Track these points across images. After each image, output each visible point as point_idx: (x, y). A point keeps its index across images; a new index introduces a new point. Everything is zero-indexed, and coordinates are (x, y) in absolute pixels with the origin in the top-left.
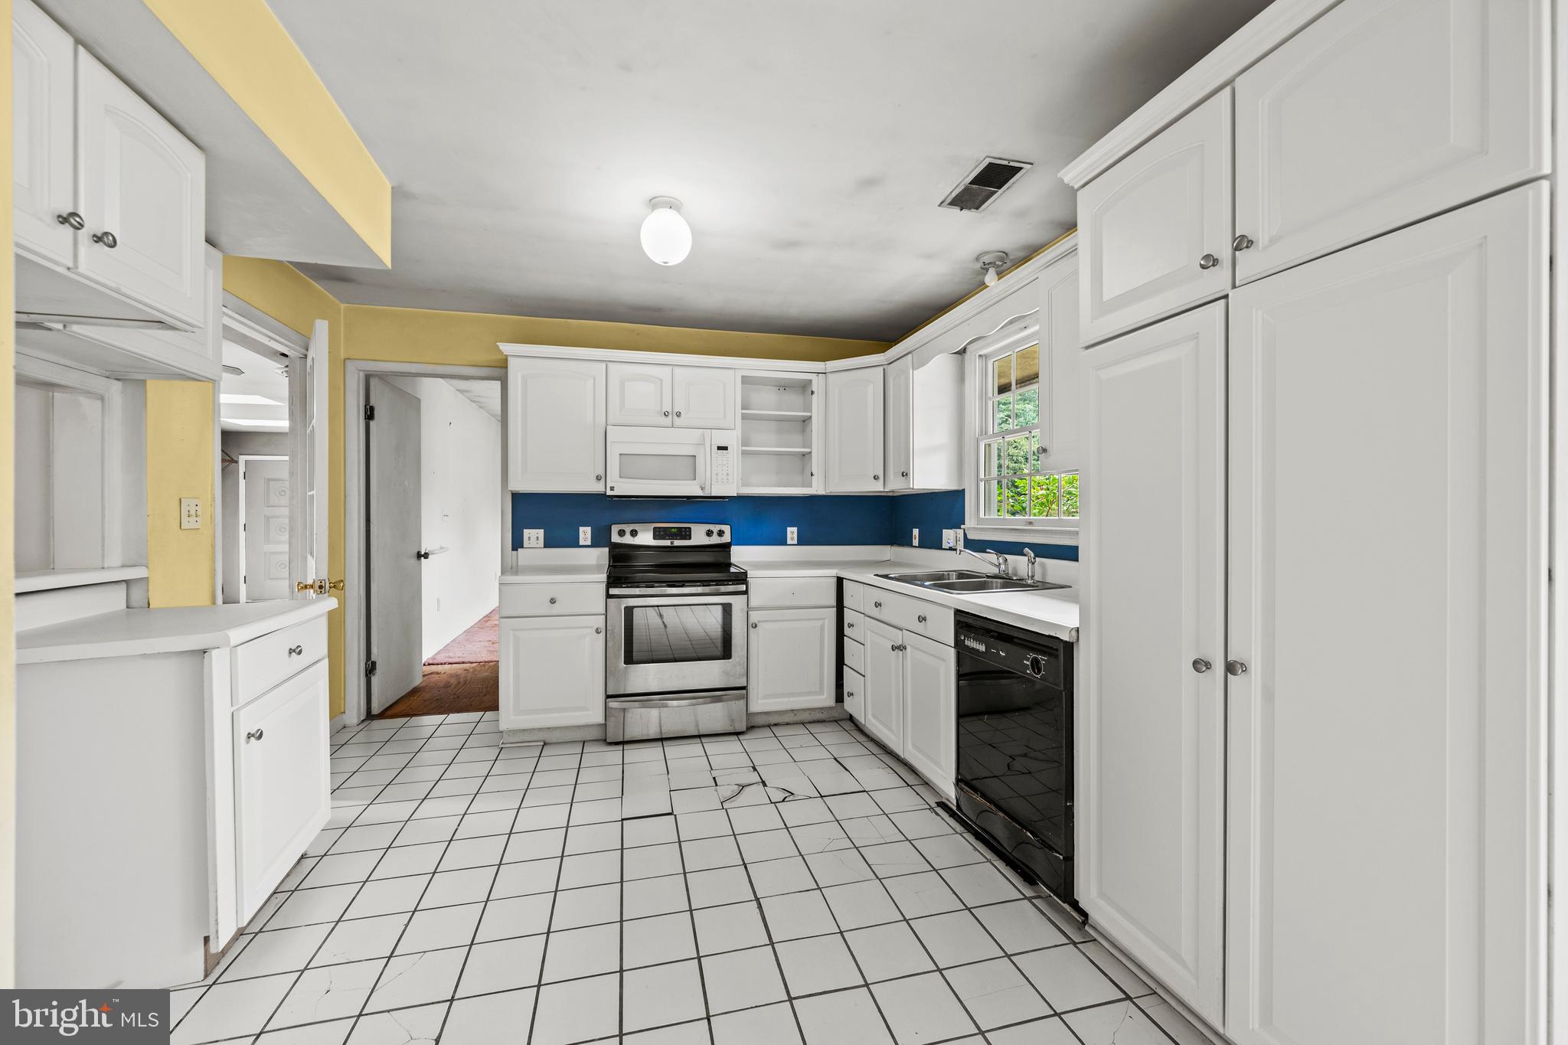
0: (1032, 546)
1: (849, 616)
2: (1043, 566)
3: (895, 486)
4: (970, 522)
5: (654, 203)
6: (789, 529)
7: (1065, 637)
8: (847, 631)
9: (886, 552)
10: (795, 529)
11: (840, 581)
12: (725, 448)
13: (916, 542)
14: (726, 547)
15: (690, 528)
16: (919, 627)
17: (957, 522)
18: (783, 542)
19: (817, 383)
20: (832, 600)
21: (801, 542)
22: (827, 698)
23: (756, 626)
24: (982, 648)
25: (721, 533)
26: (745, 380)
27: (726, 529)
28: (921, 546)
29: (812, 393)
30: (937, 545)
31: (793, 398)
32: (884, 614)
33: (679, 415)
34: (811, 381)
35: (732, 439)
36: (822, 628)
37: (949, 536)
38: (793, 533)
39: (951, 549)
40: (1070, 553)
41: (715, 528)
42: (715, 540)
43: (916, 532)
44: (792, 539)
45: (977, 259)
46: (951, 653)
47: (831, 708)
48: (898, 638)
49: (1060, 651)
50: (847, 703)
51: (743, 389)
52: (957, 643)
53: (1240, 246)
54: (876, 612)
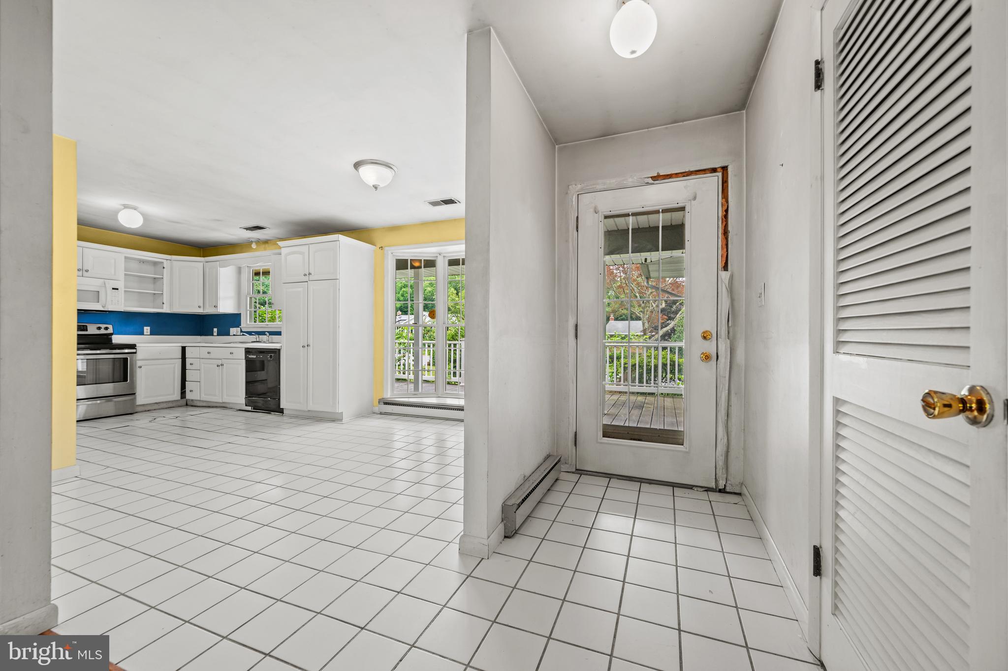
0: (268, 332)
1: (188, 361)
2: (272, 338)
3: (209, 310)
4: (243, 325)
5: (126, 207)
6: (145, 328)
7: (278, 348)
8: (188, 366)
9: (199, 338)
10: (149, 328)
11: (184, 349)
12: (117, 289)
13: (215, 334)
14: (112, 334)
15: (86, 326)
16: (231, 356)
17: (238, 325)
18: (142, 333)
19: (166, 264)
20: (180, 356)
21: (152, 334)
22: (177, 396)
23: (141, 367)
24: (255, 357)
25: (106, 328)
26: (126, 258)
27: (110, 327)
28: (218, 335)
29: (164, 268)
30: (228, 334)
31: (151, 268)
32: (212, 356)
33: (87, 271)
34: (163, 262)
35: (120, 285)
36: (174, 368)
37: (233, 331)
38: (147, 329)
39: (234, 335)
40: (279, 333)
41: (103, 326)
42: (103, 331)
43: (215, 330)
44: (147, 332)
45: (249, 238)
46: (244, 362)
47: (177, 401)
48: (220, 362)
49: (277, 352)
50: (189, 396)
51: (125, 261)
52: (246, 357)
53: (310, 274)
54: (208, 356)
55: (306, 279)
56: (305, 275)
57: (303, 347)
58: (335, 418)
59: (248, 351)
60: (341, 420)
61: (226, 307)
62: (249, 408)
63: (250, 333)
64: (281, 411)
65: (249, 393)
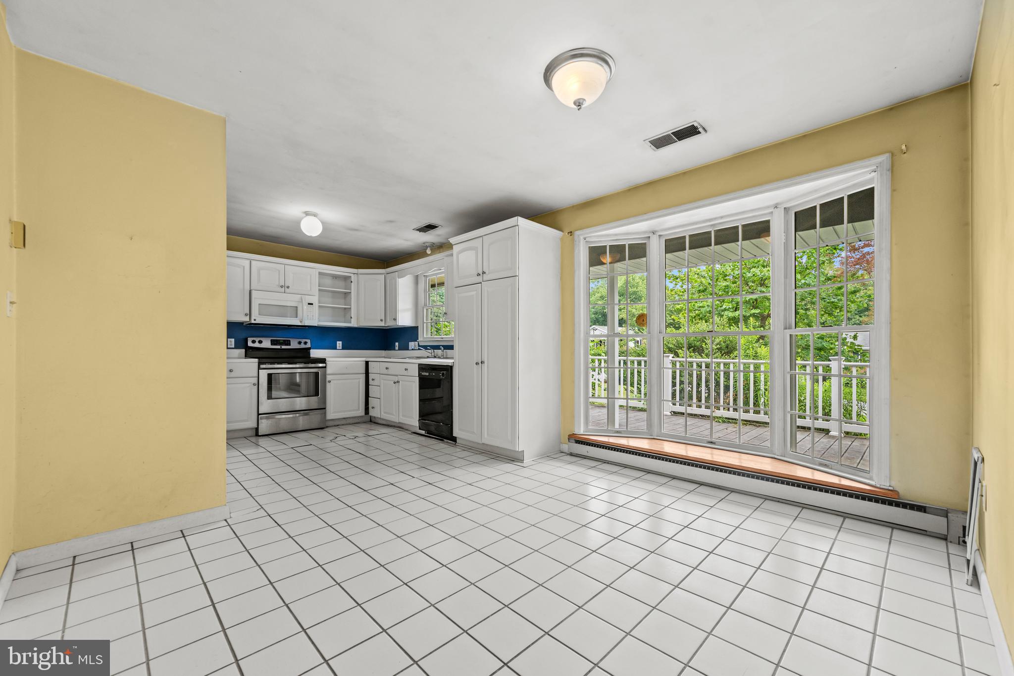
0: (443, 346)
1: (371, 376)
2: (446, 352)
3: (390, 324)
4: (420, 339)
5: (307, 214)
6: (338, 342)
7: (450, 365)
8: (371, 382)
9: (383, 353)
10: (341, 342)
11: (367, 363)
12: (312, 304)
13: (397, 348)
14: (310, 349)
15: (290, 341)
16: (405, 373)
17: (415, 339)
18: (335, 348)
19: (353, 278)
20: (363, 371)
21: (343, 348)
22: (361, 412)
23: (330, 382)
24: (427, 374)
25: (305, 343)
26: (320, 274)
27: (308, 341)
28: (399, 349)
29: (351, 282)
30: (407, 349)
31: (341, 283)
32: (390, 372)
33: (288, 287)
34: (350, 277)
35: (315, 300)
36: (359, 382)
37: (412, 345)
38: (339, 344)
39: (412, 349)
41: (303, 341)
42: (303, 346)
43: (397, 344)
44: (339, 347)
45: (424, 243)
46: (417, 379)
47: (362, 417)
48: (396, 379)
49: (449, 369)
50: (372, 413)
51: (319, 278)
52: (420, 375)
53: (484, 273)
54: (386, 372)
55: (479, 279)
56: (479, 275)
57: (477, 364)
58: (514, 458)
59: (422, 368)
60: (522, 461)
61: (405, 319)
62: (423, 432)
63: (425, 347)
64: (454, 439)
65: (423, 415)
